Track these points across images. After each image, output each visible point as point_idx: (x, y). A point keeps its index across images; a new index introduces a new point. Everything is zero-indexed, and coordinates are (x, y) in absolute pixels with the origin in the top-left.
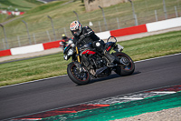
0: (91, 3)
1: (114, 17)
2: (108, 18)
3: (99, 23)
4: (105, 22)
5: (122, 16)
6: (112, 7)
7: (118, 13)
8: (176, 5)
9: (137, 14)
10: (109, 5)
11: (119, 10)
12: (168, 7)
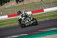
0: (1, 6)
1: (9, 11)
2: (7, 11)
3: (4, 13)
4: (6, 12)
5: (12, 11)
6: (8, 8)
7: (10, 10)
8: (28, 8)
9: (16, 10)
10: (7, 7)
11: (11, 9)
12: (26, 9)
